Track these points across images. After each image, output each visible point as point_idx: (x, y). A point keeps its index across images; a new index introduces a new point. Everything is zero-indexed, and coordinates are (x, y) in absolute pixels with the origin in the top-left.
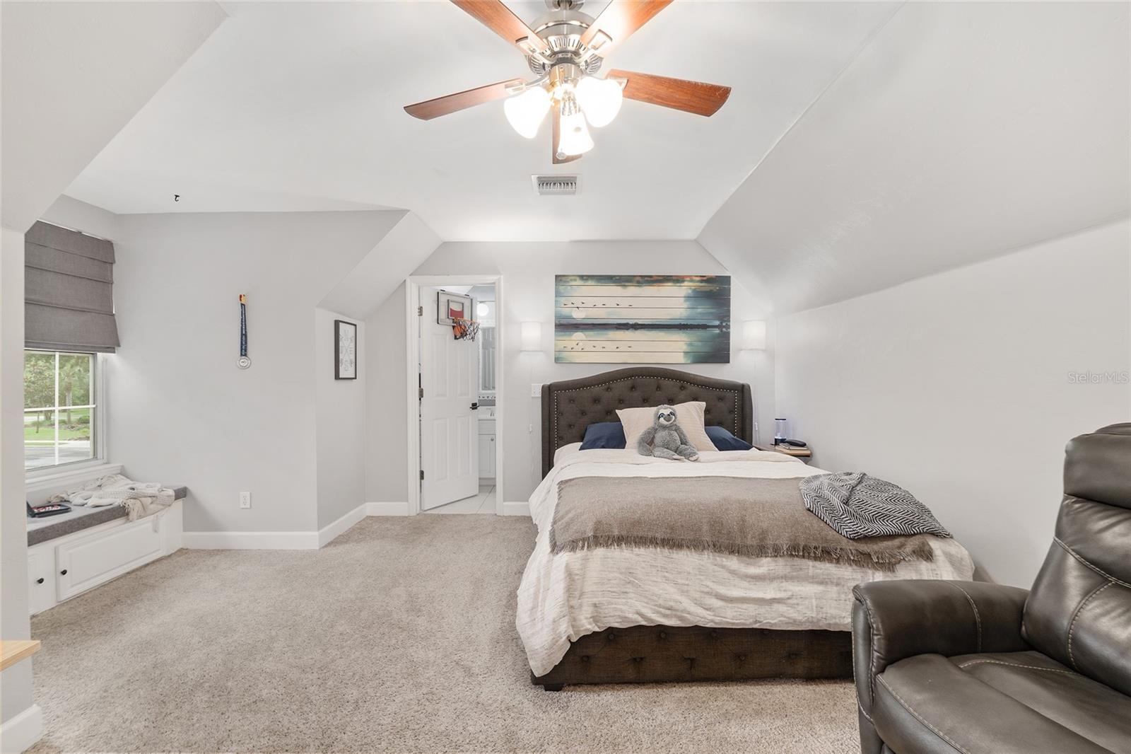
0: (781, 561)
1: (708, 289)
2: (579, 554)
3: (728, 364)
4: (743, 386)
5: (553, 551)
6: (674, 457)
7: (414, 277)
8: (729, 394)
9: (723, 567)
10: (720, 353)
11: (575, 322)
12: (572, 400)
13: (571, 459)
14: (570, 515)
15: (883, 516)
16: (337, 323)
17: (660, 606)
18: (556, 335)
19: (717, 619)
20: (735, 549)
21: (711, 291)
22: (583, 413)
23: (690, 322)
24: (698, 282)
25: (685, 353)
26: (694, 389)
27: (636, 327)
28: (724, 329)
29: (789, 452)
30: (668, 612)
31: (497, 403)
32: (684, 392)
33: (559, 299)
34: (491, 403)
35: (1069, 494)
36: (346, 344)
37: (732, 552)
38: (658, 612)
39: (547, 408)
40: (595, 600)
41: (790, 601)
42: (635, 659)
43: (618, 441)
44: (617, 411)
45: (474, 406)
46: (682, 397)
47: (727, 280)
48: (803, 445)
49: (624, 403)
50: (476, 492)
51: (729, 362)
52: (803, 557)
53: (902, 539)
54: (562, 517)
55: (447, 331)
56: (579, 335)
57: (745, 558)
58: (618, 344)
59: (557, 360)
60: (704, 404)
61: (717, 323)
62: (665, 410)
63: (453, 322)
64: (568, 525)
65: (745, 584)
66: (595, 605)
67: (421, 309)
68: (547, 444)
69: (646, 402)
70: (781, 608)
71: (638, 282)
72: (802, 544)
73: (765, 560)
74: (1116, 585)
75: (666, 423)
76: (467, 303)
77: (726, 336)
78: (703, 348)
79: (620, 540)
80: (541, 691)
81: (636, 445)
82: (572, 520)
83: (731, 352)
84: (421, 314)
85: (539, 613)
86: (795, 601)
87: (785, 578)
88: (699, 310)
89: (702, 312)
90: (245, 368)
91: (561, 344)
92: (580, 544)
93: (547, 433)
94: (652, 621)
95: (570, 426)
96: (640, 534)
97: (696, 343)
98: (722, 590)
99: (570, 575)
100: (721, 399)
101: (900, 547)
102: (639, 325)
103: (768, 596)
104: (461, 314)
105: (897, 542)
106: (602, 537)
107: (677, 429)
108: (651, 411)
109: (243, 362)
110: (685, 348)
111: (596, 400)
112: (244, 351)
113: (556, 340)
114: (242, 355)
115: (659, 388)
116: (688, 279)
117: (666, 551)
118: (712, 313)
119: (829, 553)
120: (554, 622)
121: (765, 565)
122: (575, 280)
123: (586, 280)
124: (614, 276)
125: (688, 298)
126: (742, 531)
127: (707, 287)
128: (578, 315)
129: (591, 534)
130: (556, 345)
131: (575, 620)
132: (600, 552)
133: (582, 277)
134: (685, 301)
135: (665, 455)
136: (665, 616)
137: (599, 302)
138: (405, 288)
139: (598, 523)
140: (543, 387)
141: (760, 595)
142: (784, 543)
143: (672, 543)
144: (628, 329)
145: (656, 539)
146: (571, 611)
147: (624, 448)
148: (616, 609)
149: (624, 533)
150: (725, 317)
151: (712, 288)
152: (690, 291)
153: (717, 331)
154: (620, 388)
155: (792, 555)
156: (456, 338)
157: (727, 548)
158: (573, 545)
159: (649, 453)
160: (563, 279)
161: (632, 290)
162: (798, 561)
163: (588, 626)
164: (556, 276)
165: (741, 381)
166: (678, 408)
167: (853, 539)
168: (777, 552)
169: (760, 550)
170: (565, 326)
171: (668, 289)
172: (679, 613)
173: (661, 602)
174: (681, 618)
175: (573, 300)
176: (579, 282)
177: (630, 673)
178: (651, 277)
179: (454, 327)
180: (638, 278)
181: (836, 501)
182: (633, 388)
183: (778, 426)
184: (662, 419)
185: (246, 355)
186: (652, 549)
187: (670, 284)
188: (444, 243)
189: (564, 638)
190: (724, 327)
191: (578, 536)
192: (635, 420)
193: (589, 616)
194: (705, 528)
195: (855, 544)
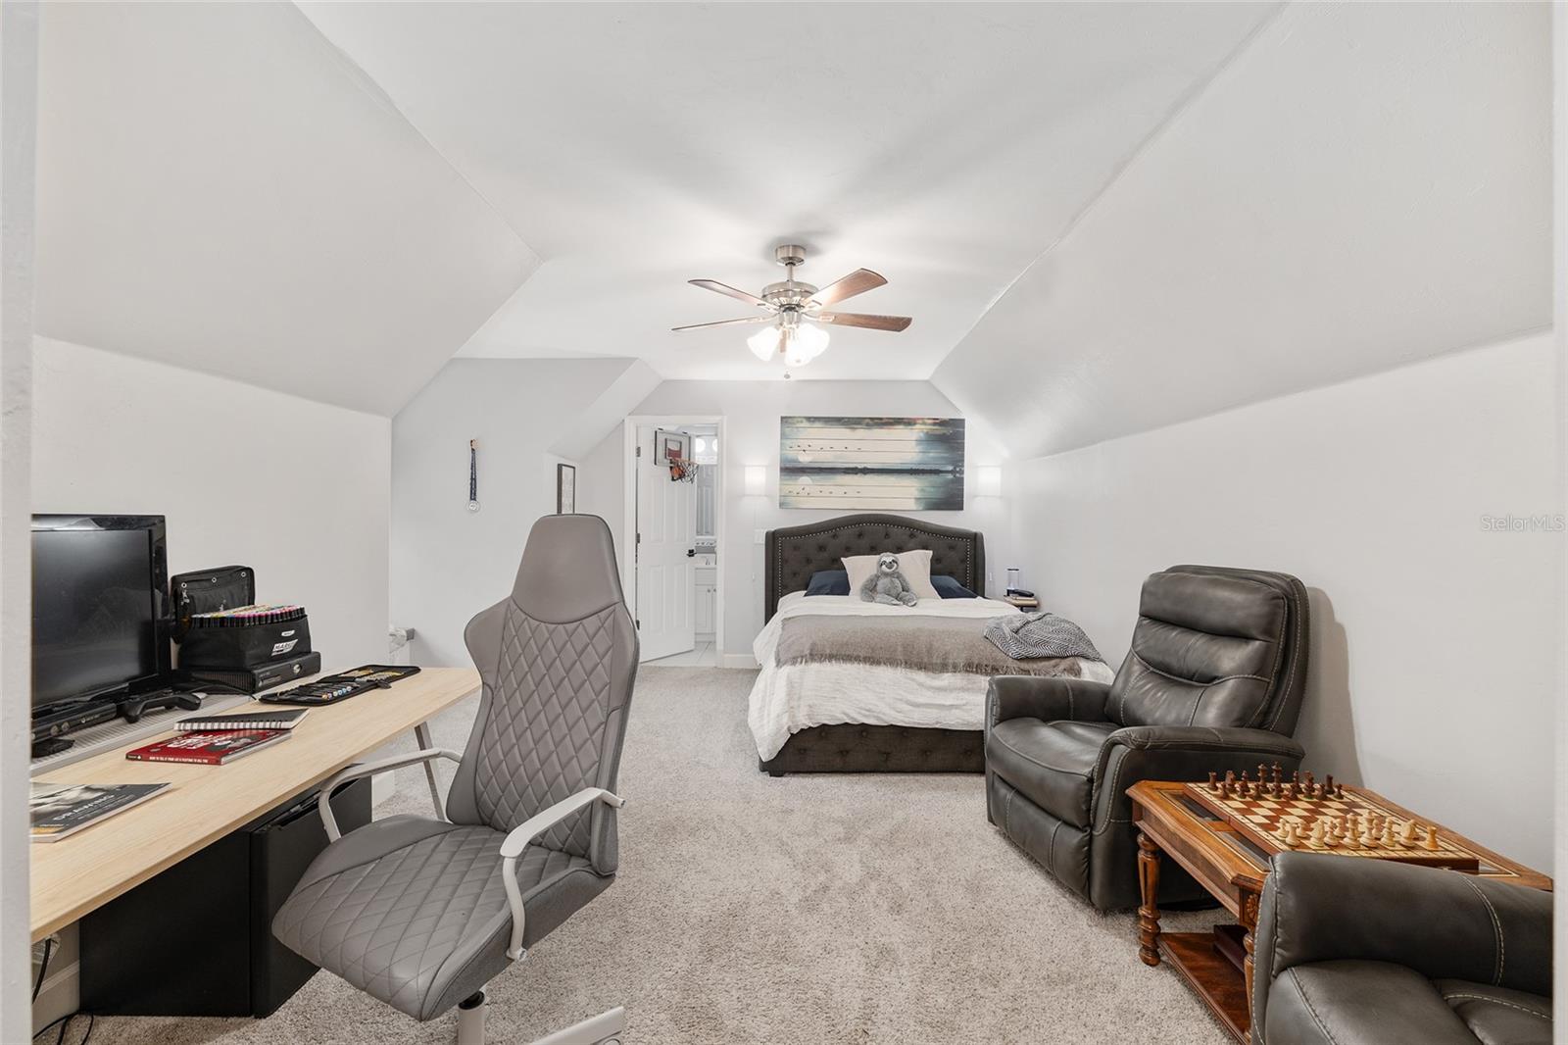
0: (958, 675)
1: (941, 432)
2: (799, 667)
3: (961, 512)
4: (976, 534)
5: (777, 666)
6: (894, 602)
7: (634, 417)
8: (961, 543)
9: (913, 680)
10: (952, 500)
11: (800, 466)
12: (796, 548)
13: (794, 604)
14: (792, 639)
15: (1044, 643)
16: (560, 467)
17: (861, 708)
18: (781, 480)
19: (906, 720)
20: (922, 667)
21: (944, 434)
22: (808, 561)
23: (921, 467)
24: (930, 424)
25: (917, 499)
26: (924, 537)
27: (865, 471)
28: (958, 475)
29: (1014, 601)
30: (868, 713)
31: (718, 550)
32: (913, 540)
33: (784, 441)
34: (711, 550)
35: (1144, 615)
36: (567, 488)
37: (920, 669)
38: (859, 713)
39: (770, 555)
40: (811, 702)
41: (965, 707)
42: (841, 752)
43: (842, 588)
44: (842, 559)
45: (691, 553)
46: (911, 545)
47: (960, 423)
48: (1031, 595)
49: (850, 551)
50: (691, 646)
51: (962, 509)
52: (977, 673)
53: (1057, 660)
54: (785, 641)
55: (664, 471)
56: (805, 480)
57: (931, 674)
58: (845, 489)
59: (782, 505)
60: (930, 553)
61: (950, 468)
62: (888, 557)
63: (671, 463)
64: (789, 646)
65: (929, 693)
66: (810, 706)
67: (638, 449)
68: (771, 593)
69: (873, 550)
70: (957, 712)
71: (868, 425)
72: (976, 662)
73: (946, 675)
74: (1152, 672)
75: (888, 570)
76: (685, 442)
77: (959, 482)
78: (935, 494)
79: (831, 657)
80: (766, 776)
81: (859, 593)
82: (793, 642)
83: (965, 499)
84: (638, 454)
85: (766, 712)
86: (969, 707)
87: (963, 689)
88: (931, 455)
89: (934, 456)
90: (476, 511)
91: (787, 489)
92: (799, 660)
93: (770, 581)
94: (855, 720)
95: (795, 574)
96: (847, 653)
97: (928, 489)
98: (911, 698)
99: (790, 684)
100: (952, 548)
101: (1054, 667)
102: (868, 469)
103: (948, 703)
104: (678, 454)
105: (1053, 662)
106: (816, 655)
107: (899, 576)
108: (873, 559)
109: (473, 505)
110: (917, 494)
111: (822, 548)
112: (473, 496)
113: (781, 484)
114: (471, 499)
115: (887, 535)
116: (920, 422)
117: (868, 666)
118: (943, 458)
119: (997, 670)
120: (778, 716)
121: (947, 679)
122: (802, 422)
123: (813, 422)
124: (843, 418)
125: (919, 441)
126: (929, 651)
127: (940, 430)
128: (805, 459)
129: (807, 652)
130: (781, 490)
131: (794, 716)
132: (815, 666)
133: (809, 419)
134: (917, 445)
135: (885, 600)
136: (865, 716)
137: (826, 444)
138: (623, 429)
139: (814, 645)
140: (767, 533)
141: (942, 702)
142: (961, 662)
143: (872, 660)
144: (856, 474)
145: (859, 656)
146: (791, 710)
147: (848, 595)
148: (826, 710)
149: (834, 652)
150: (958, 462)
151: (945, 432)
152: (922, 435)
153: (950, 476)
154: (846, 534)
155: (967, 671)
156: (673, 480)
157: (916, 665)
158: (794, 661)
159: (872, 599)
160: (790, 420)
161: (861, 433)
162: (972, 676)
163: (805, 722)
164: (782, 418)
165: (974, 530)
166: (902, 557)
167: (1017, 659)
168: (955, 669)
169: (943, 667)
170: (791, 470)
171: (899, 432)
172: (876, 714)
173: (863, 705)
174: (878, 718)
175: (800, 442)
176: (806, 424)
177: (838, 762)
178: (881, 419)
179: (671, 468)
180: (867, 421)
181: (1007, 630)
182: (860, 535)
183: (1010, 575)
184: (884, 566)
185: (475, 499)
186: (856, 664)
187: (901, 427)
188: (664, 381)
189: (786, 728)
190: (958, 472)
191: (798, 654)
192: (859, 567)
193: (805, 713)
194: (900, 649)
195: (1018, 663)
